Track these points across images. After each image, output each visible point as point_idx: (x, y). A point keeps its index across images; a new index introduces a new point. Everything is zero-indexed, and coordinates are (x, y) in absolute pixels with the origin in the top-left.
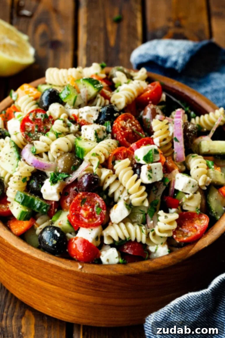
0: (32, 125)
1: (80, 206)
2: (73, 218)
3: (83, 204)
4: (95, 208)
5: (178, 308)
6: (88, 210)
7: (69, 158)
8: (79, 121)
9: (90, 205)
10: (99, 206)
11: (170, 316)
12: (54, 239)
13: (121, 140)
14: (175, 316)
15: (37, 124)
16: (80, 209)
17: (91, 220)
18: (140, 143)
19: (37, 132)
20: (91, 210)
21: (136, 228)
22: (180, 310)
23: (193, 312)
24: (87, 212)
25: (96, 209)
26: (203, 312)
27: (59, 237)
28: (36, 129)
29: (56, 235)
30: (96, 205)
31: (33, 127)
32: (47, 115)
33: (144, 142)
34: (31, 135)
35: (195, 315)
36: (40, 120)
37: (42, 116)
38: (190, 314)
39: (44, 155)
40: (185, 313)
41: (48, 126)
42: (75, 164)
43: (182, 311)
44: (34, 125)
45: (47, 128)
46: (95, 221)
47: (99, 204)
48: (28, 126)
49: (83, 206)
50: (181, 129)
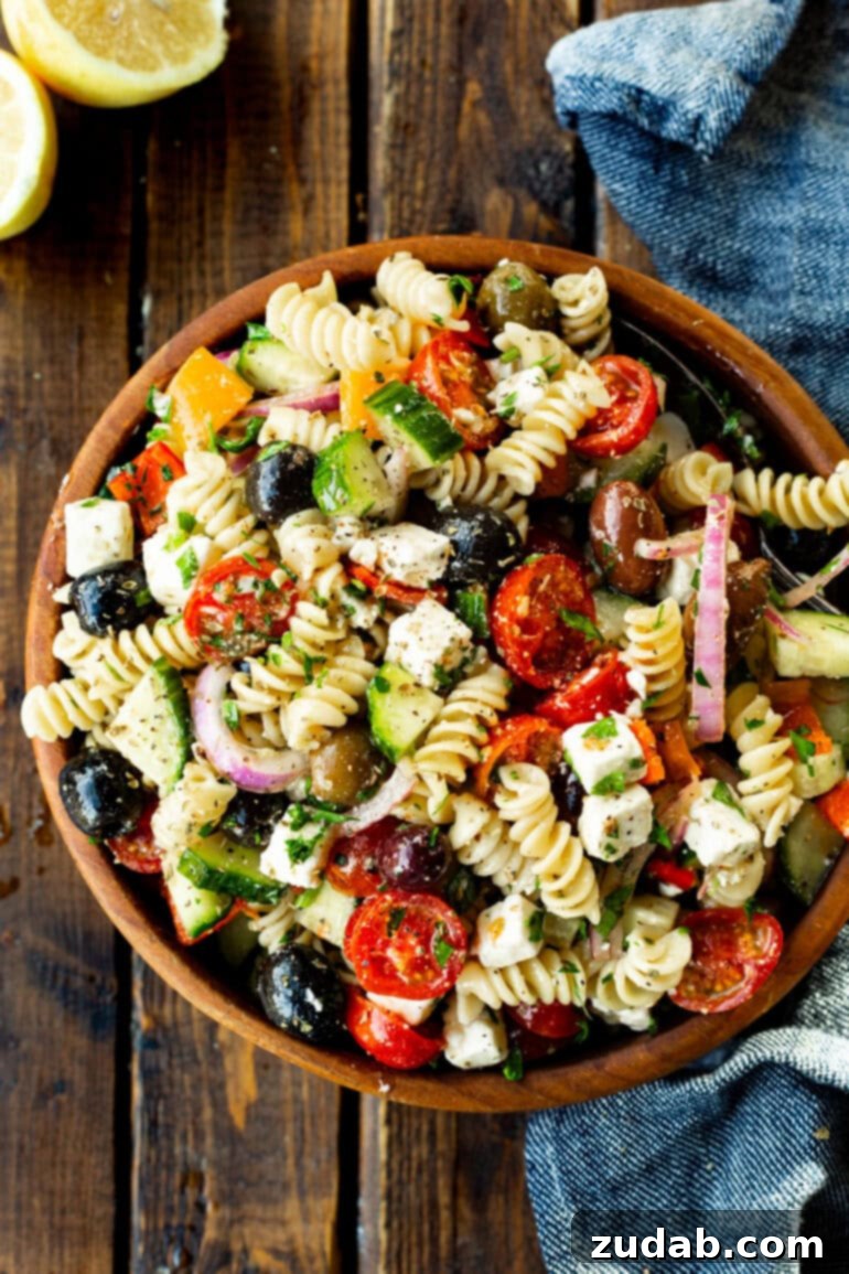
0: (226, 615)
1: (386, 937)
2: (365, 976)
3: (396, 929)
4: (433, 943)
5: (621, 1108)
6: (412, 949)
7: (350, 768)
8: (379, 591)
9: (418, 935)
10: (445, 936)
11: (596, 1124)
12: (306, 1019)
13: (520, 674)
14: (610, 1128)
15: (240, 611)
16: (386, 944)
17: (418, 976)
18: (582, 702)
19: (243, 633)
20: (419, 951)
21: (558, 983)
22: (627, 1113)
23: (665, 1122)
24: (407, 955)
25: (436, 948)
26: (692, 1125)
27: (320, 1014)
28: (238, 627)
29: (311, 1007)
30: (437, 933)
31: (227, 624)
32: (273, 585)
33: (594, 697)
34: (224, 643)
35: (669, 1133)
36: (251, 596)
37: (256, 585)
38: (652, 1127)
39: (267, 722)
40: (639, 1122)
41: (276, 611)
42: (367, 782)
43: (633, 1118)
44: (230, 613)
45: (274, 618)
46: (432, 981)
47: (445, 928)
48: (213, 617)
49: (394, 937)
50: (718, 643)
